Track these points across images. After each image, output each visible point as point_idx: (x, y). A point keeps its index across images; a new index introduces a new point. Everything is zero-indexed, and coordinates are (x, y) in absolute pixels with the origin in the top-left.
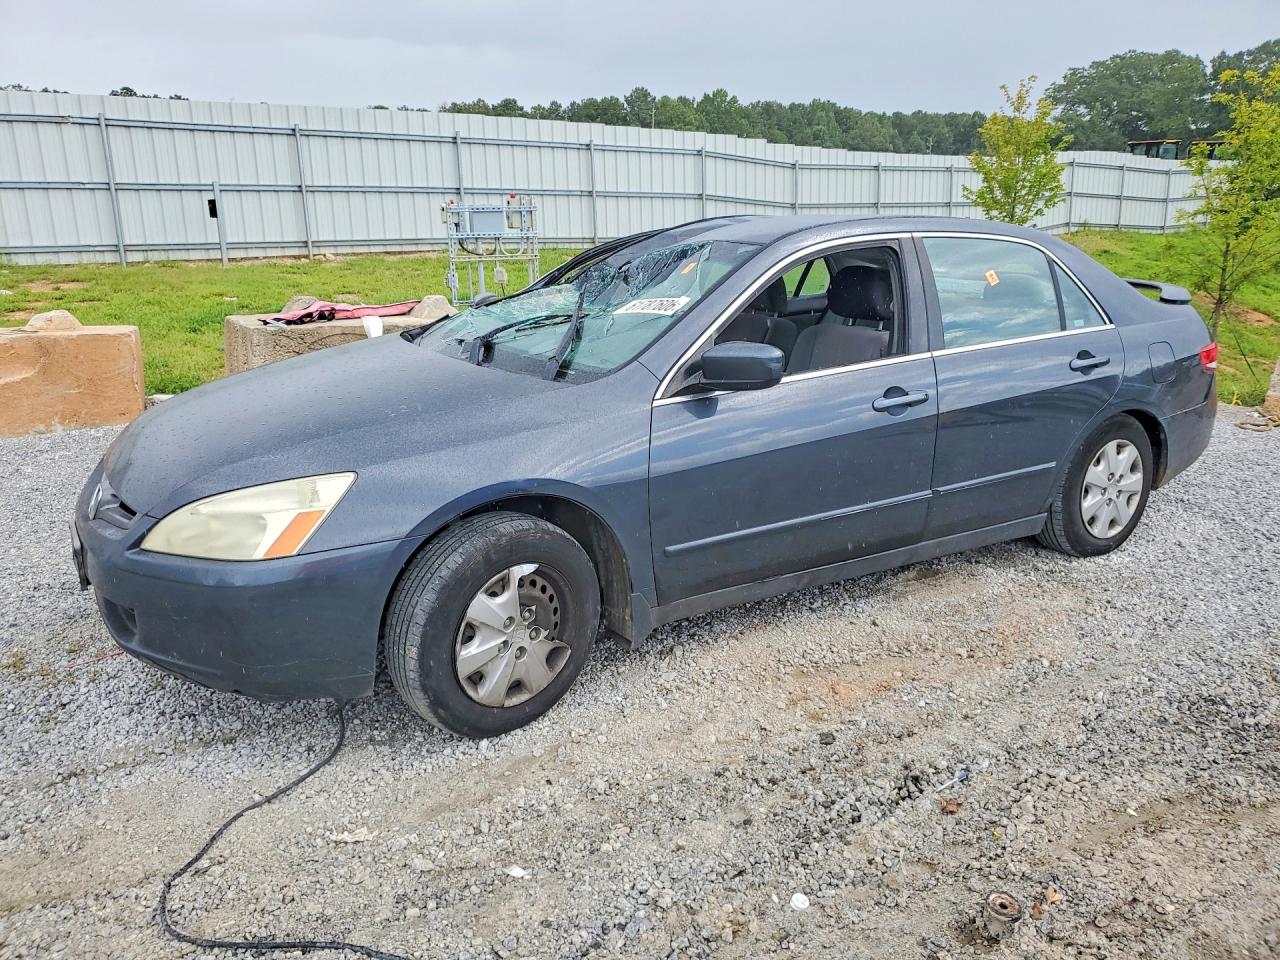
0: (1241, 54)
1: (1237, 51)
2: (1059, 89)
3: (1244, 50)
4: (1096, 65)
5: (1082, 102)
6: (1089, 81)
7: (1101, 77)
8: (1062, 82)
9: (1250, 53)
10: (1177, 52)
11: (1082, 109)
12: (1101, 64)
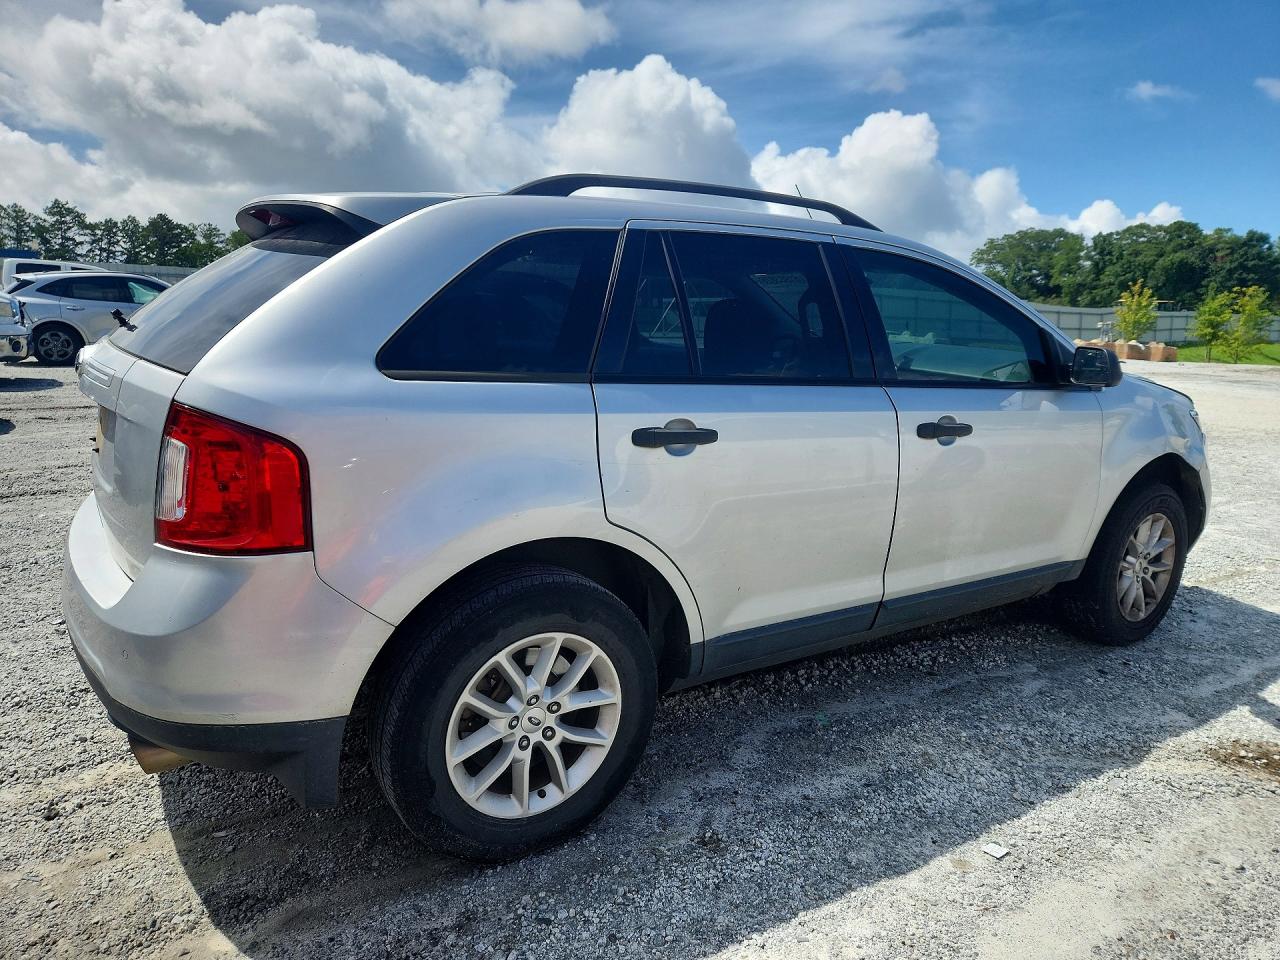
0: (1111, 234)
1: (1109, 232)
2: (981, 252)
3: (1114, 231)
4: (1007, 237)
5: (999, 262)
6: (1002, 247)
7: (1011, 247)
8: (984, 248)
9: (1118, 233)
10: (1063, 230)
11: (999, 268)
12: (1012, 237)
